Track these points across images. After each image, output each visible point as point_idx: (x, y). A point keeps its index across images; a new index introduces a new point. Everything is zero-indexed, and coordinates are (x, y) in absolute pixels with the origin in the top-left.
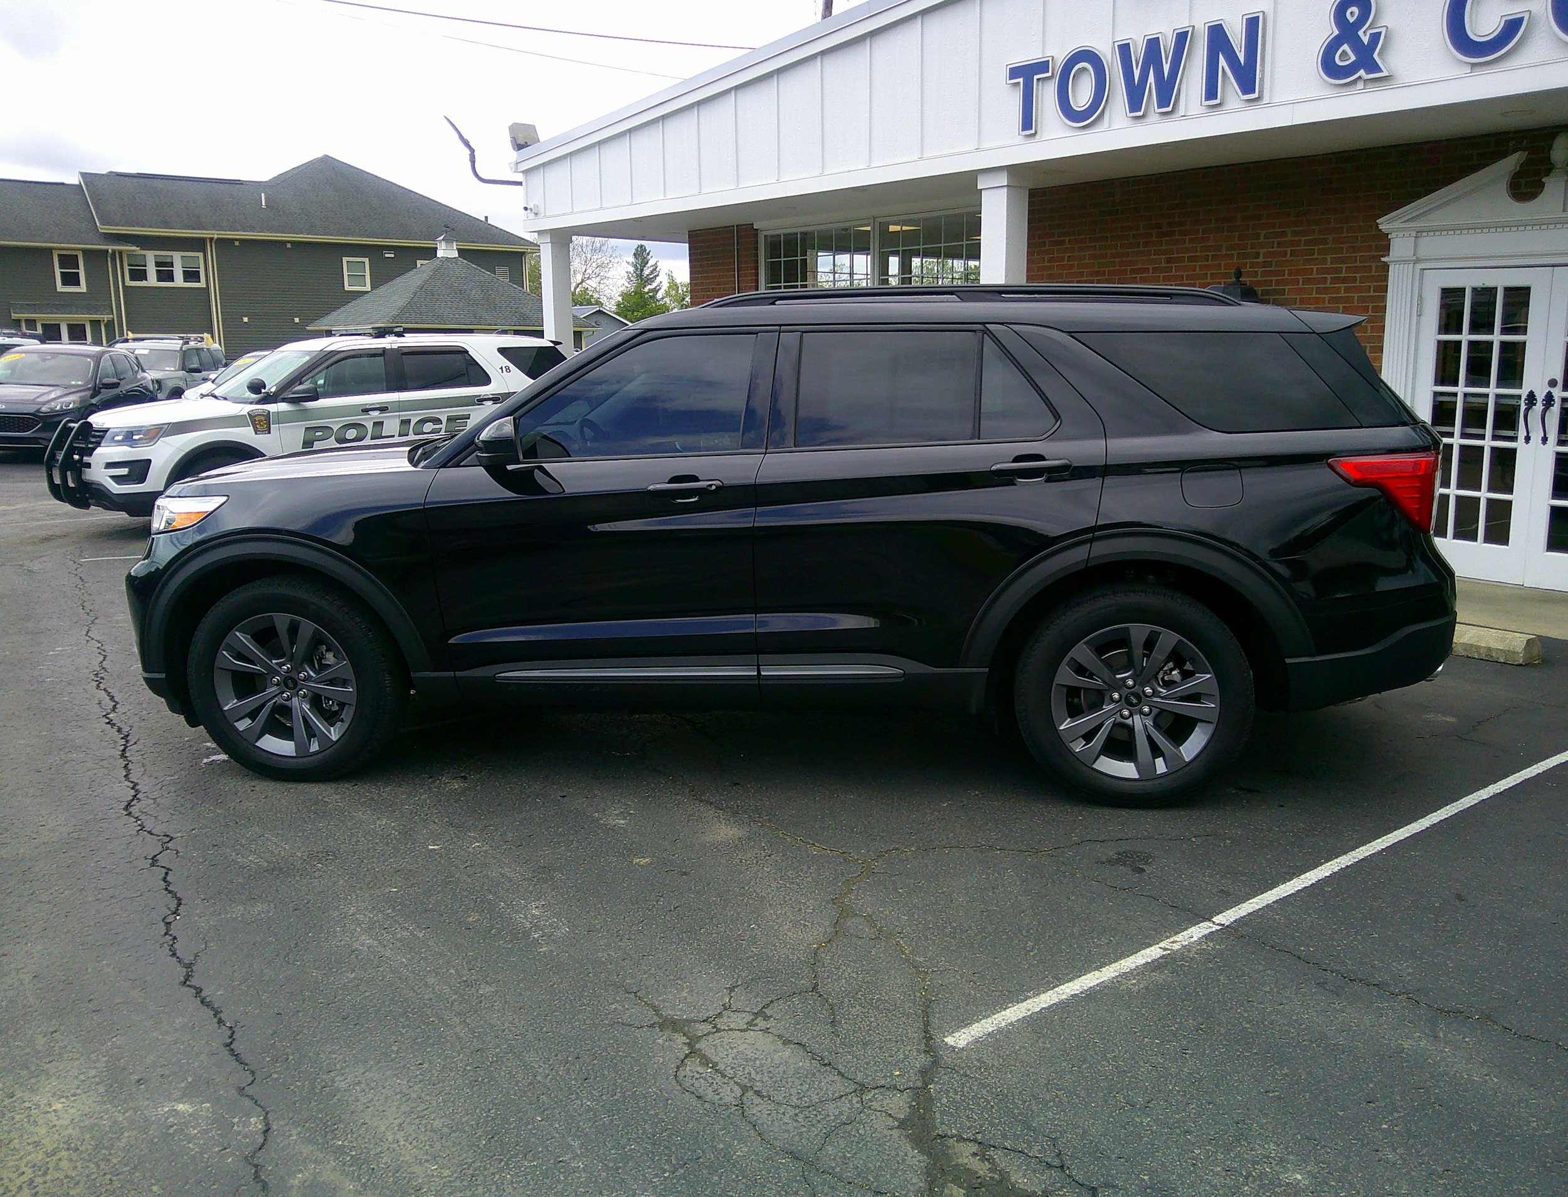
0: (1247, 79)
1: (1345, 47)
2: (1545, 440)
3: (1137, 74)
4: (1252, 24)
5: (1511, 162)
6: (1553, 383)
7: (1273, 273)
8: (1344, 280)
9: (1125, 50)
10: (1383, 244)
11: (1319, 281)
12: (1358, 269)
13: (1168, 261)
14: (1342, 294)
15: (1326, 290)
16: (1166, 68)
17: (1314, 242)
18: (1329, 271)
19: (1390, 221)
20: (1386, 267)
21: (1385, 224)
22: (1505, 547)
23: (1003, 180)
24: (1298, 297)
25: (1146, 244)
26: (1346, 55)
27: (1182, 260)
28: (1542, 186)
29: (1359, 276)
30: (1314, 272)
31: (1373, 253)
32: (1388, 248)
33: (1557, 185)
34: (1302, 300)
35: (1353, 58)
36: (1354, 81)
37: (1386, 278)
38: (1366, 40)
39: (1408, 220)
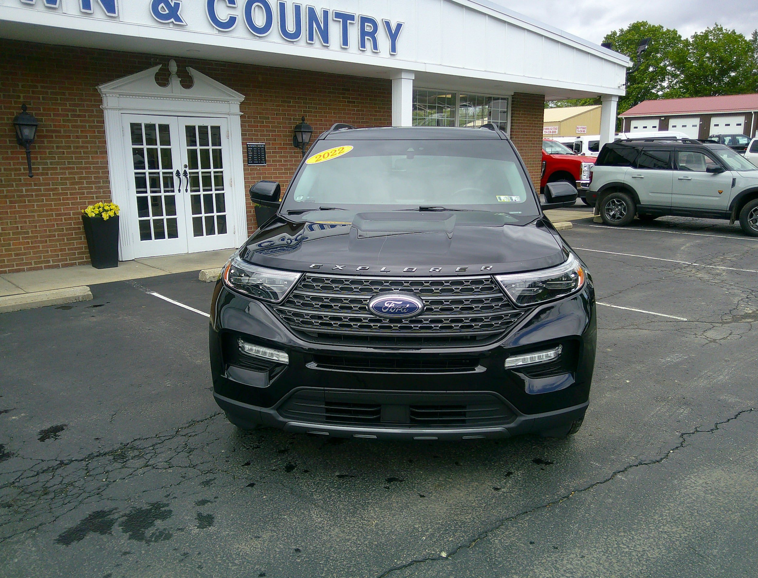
2: (187, 190)
5: (156, 69)
6: (186, 166)
8: (79, 116)
10: (99, 99)
11: (64, 115)
12: (86, 111)
14: (79, 123)
15: (69, 121)
17: (57, 94)
18: (69, 110)
20: (102, 111)
21: (104, 89)
22: (177, 238)
24: (52, 124)
26: (163, 9)
28: (168, 81)
29: (87, 114)
30: (60, 110)
31: (93, 103)
32: (101, 101)
33: (175, 82)
34: (55, 126)
35: (167, 12)
36: (169, 23)
37: (102, 116)
38: (173, 5)
39: (113, 89)
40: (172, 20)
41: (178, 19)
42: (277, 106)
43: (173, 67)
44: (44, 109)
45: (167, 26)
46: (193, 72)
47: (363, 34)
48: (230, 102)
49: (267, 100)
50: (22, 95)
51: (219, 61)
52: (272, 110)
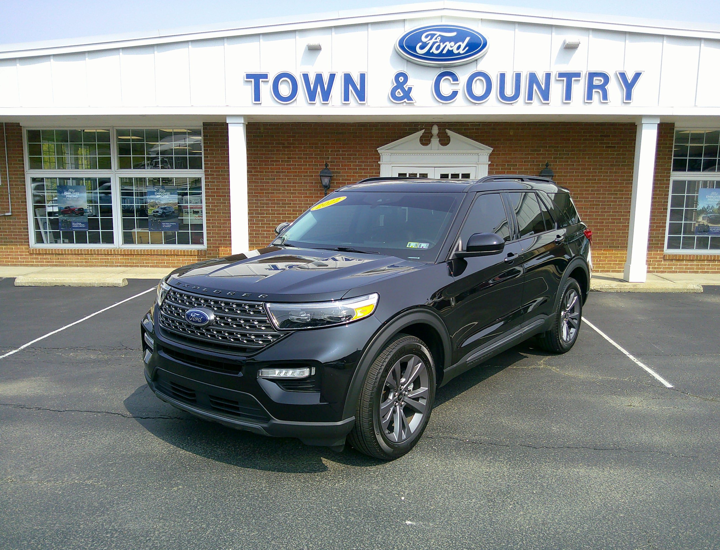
0: (361, 95)
1: (399, 90)
3: (312, 86)
4: (363, 77)
5: (421, 133)
7: (335, 165)
8: (364, 169)
9: (306, 77)
10: (378, 157)
11: (354, 169)
12: (368, 166)
13: (289, 158)
14: (363, 174)
15: (357, 173)
16: (326, 86)
17: (351, 155)
18: (357, 166)
19: (381, 149)
20: (379, 165)
21: (380, 150)
23: (242, 121)
24: (346, 175)
25: (277, 150)
26: (399, 93)
27: (295, 158)
28: (430, 141)
29: (369, 168)
30: (352, 165)
31: (374, 160)
32: (379, 159)
33: (435, 141)
34: (347, 176)
35: (402, 95)
36: (403, 103)
37: (379, 169)
38: (406, 89)
39: (388, 150)
40: (406, 100)
41: (410, 99)
42: (526, 154)
43: (435, 130)
44: (342, 166)
45: (402, 105)
46: (449, 133)
47: (591, 87)
48: (479, 154)
49: (516, 151)
50: (330, 157)
51: (474, 122)
52: (521, 158)
